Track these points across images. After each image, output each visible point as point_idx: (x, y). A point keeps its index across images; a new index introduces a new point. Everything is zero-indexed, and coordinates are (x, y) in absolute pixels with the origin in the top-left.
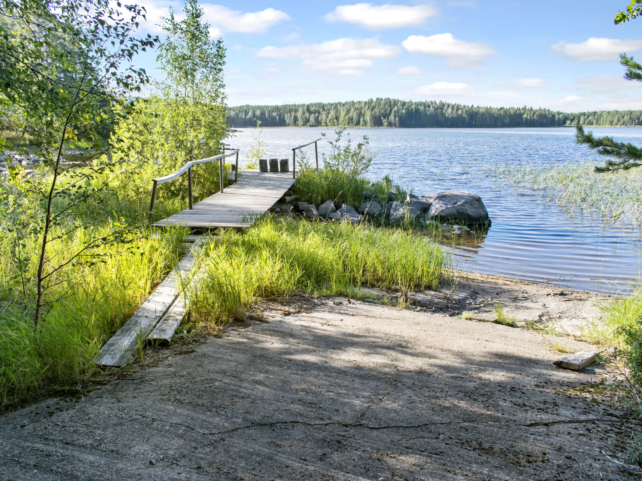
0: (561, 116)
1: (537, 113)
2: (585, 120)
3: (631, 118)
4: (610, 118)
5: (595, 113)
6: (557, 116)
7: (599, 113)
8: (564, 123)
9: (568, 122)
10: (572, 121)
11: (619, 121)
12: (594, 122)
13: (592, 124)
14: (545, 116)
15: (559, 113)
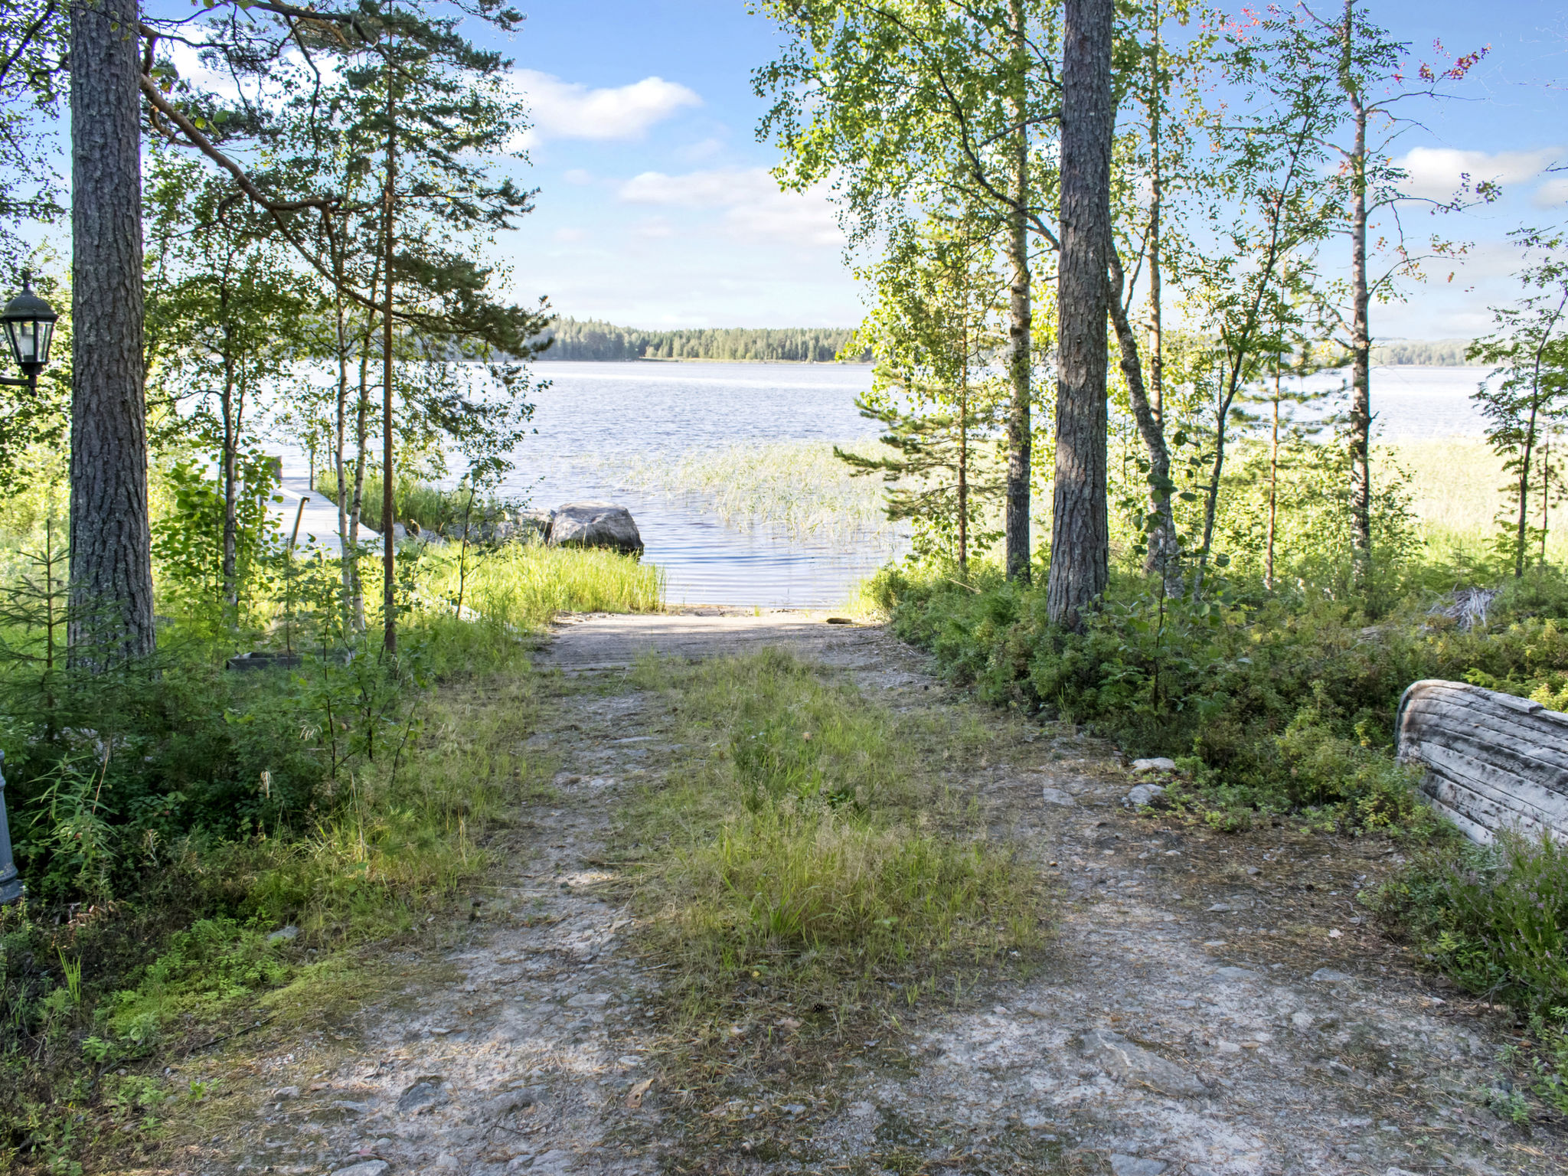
0: (634, 336)
1: (585, 330)
2: (682, 347)
3: (769, 345)
4: (729, 345)
5: (701, 332)
6: (626, 339)
7: (709, 333)
8: (642, 352)
9: (650, 350)
10: (657, 347)
11: (747, 351)
12: (701, 351)
13: (697, 356)
14: (602, 337)
15: (630, 332)
